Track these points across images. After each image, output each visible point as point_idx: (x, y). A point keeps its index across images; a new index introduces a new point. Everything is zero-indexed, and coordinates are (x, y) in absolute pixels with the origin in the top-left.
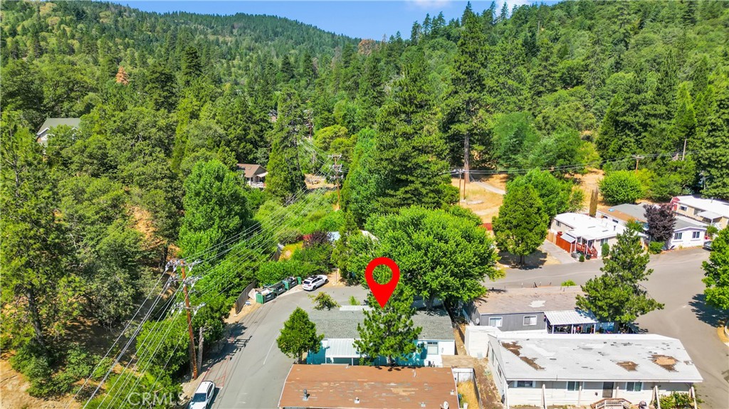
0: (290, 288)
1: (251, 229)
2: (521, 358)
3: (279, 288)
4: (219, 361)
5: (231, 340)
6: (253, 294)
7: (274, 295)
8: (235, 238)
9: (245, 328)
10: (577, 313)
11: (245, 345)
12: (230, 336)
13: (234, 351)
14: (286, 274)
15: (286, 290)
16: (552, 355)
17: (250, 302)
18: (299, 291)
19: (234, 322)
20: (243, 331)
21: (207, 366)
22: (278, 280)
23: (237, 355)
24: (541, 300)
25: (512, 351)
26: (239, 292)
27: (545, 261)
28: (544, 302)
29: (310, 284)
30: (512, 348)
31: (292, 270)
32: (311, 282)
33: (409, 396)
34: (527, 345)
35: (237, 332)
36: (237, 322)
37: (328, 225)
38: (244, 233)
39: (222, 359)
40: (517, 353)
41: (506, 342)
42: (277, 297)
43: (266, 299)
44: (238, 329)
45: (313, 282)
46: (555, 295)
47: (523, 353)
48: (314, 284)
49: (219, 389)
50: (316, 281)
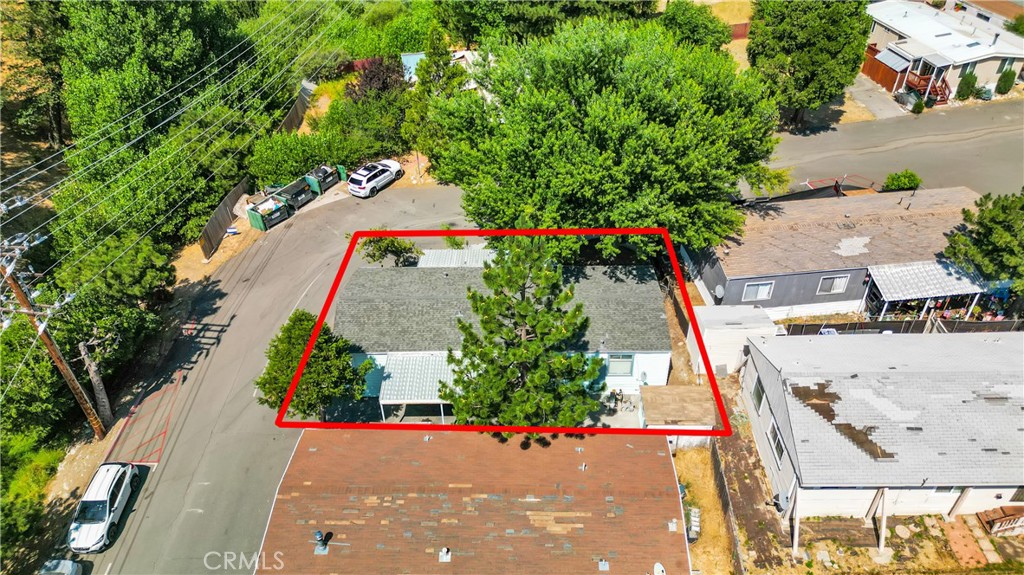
0: (324, 191)
1: (231, 56)
2: (838, 427)
3: (299, 194)
4: (158, 388)
5: (189, 328)
6: (243, 207)
7: (289, 210)
8: (196, 79)
9: (222, 295)
10: (940, 267)
11: (218, 340)
12: (189, 318)
13: (194, 359)
14: (309, 160)
15: (315, 194)
16: (911, 417)
17: (236, 226)
18: (342, 196)
19: (200, 277)
20: (219, 303)
21: (130, 403)
22: (296, 175)
23: (201, 369)
24: (860, 234)
25: (815, 407)
26: (212, 207)
27: (841, 113)
28: (867, 240)
29: (364, 184)
30: (815, 401)
31: (324, 153)
32: (365, 180)
33: (571, 537)
34: (852, 392)
35: (205, 305)
36: (207, 279)
37: (402, 39)
38: (212, 67)
39: (165, 382)
40: (828, 414)
41: (802, 383)
42: (297, 213)
43: (268, 221)
44: (205, 298)
45: (369, 180)
46: (891, 220)
47: (843, 412)
48: (373, 184)
49: (148, 469)
50: (375, 176)
